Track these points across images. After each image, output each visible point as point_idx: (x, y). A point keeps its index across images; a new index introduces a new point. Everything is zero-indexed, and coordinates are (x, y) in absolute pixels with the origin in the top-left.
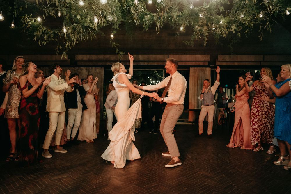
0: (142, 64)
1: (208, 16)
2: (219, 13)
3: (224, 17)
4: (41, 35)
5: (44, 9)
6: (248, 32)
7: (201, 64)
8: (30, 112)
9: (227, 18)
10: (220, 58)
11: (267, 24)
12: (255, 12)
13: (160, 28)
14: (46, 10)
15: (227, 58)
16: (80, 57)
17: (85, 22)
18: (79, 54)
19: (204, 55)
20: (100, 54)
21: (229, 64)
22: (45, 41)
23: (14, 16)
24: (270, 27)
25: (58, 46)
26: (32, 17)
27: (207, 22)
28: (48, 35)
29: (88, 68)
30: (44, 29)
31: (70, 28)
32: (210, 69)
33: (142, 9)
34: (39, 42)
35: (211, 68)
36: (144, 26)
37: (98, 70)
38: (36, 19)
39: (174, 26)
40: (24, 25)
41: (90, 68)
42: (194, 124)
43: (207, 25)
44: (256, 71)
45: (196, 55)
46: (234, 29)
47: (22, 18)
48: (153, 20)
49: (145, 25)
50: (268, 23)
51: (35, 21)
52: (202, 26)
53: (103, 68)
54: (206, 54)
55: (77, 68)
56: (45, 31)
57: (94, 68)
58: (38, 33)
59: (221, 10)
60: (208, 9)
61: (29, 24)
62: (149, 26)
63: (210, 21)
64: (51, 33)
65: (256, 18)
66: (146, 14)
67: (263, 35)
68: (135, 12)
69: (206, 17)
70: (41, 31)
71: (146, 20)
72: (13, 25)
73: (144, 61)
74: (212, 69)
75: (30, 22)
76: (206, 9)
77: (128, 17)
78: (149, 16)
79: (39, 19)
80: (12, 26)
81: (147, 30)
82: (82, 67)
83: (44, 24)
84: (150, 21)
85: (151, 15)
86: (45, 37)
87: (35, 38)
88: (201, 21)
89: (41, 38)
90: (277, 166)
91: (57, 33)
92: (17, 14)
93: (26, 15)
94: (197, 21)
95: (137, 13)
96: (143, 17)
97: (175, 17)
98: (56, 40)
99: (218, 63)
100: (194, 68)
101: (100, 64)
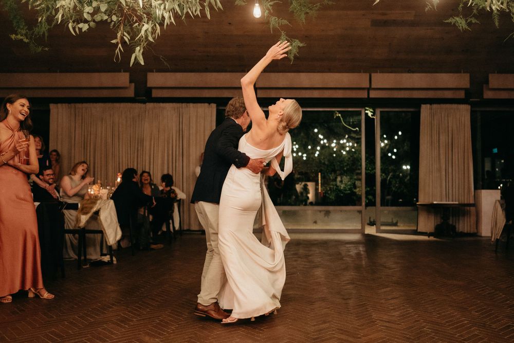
7: (448, 95)
10: (495, 80)
18: (157, 72)
19: (456, 75)
20: (206, 70)
29: (178, 105)
32: (469, 107)
37: (202, 109)
42: (432, 238)
53: (214, 106)
54: (461, 72)
55: (150, 105)
57: (191, 105)
74: (474, 109)
82: (163, 102)
99: (488, 95)
100: (431, 104)
101: (206, 94)
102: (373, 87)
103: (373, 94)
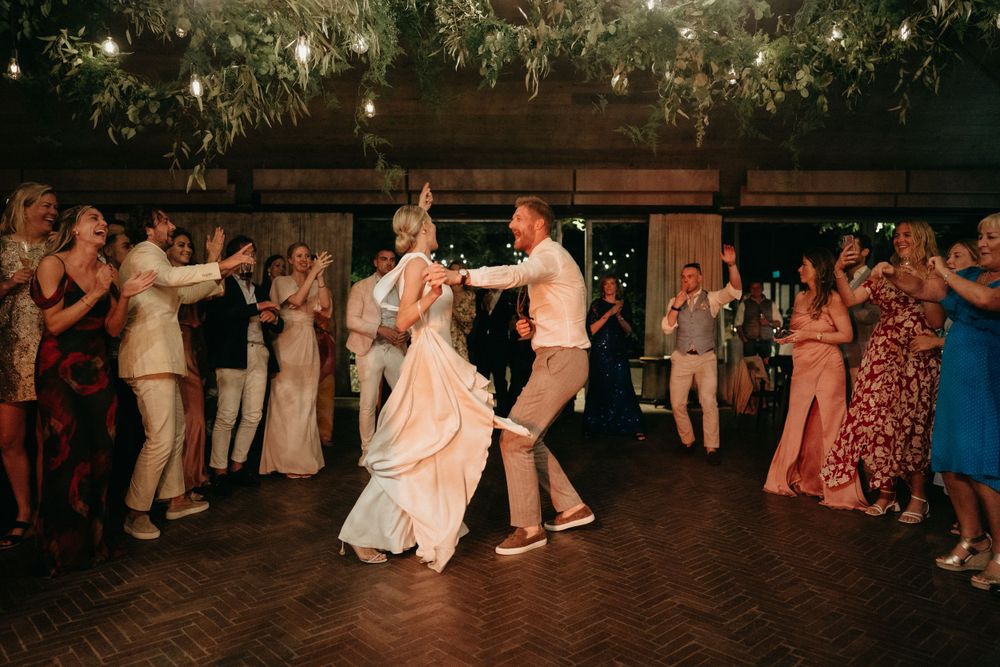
0: (483, 201)
1: (711, 37)
2: (751, 27)
3: (771, 41)
4: (117, 104)
5: (129, 10)
6: (855, 92)
7: (689, 201)
8: (74, 384)
9: (782, 43)
10: (757, 180)
11: (926, 63)
12: (884, 19)
13: (540, 78)
14: (136, 15)
15: (780, 180)
16: (267, 178)
17: (260, 60)
18: (267, 168)
19: (699, 171)
20: (339, 166)
21: (785, 202)
22: (132, 125)
23: (22, 34)
24: (935, 73)
25: (175, 145)
26: (85, 38)
27: (707, 57)
28: (141, 103)
29: (299, 215)
30: (126, 84)
31: (216, 80)
32: (720, 218)
33: (477, 8)
34: (110, 131)
35: (725, 214)
36: (482, 73)
37: (332, 221)
38: (97, 45)
39: (589, 73)
40: (57, 67)
41: (307, 215)
43: (707, 70)
44: (880, 226)
45: (673, 171)
46: (804, 84)
47: (48, 42)
48: (513, 49)
49: (488, 66)
50: (929, 59)
51: (96, 52)
52: (688, 73)
53: (350, 216)
54: (706, 168)
55: (259, 216)
56: (129, 88)
57: (317, 215)
58: (105, 98)
59: (759, 15)
60: (711, 12)
61: (75, 64)
62: (501, 71)
63: (717, 53)
64: (152, 99)
65: (885, 41)
66: (491, 29)
67: (908, 105)
68: (450, 21)
69: (704, 39)
70: (116, 90)
71: (488, 52)
72: (14, 68)
73: (489, 192)
74: (727, 220)
75: (80, 55)
76: (706, 10)
77: (428, 38)
78: (499, 35)
79: (109, 47)
80: (10, 72)
81: (493, 86)
82: (277, 211)
83: (127, 65)
84: (505, 56)
85: (507, 30)
86: (131, 112)
87: (96, 116)
88: (686, 55)
89: (117, 116)
90: (946, 573)
91: (173, 96)
92: (31, 26)
93: (61, 33)
94: (672, 57)
95: (458, 22)
96: (481, 40)
97: (591, 39)
98: (170, 122)
99: (748, 200)
100: (664, 213)
101: (337, 200)
102: (578, 189)
103: (579, 200)
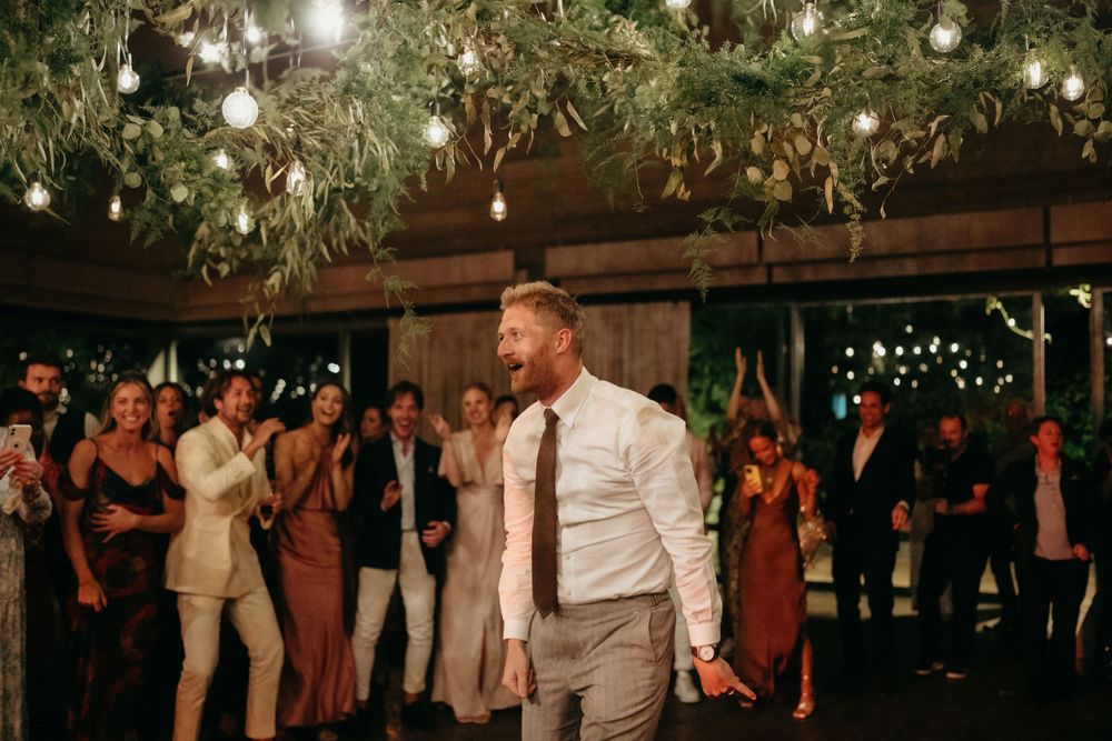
16: (564, 259)
18: (562, 245)
29: (613, 309)
37: (661, 313)
41: (623, 308)
53: (685, 306)
73: (898, 256)
101: (663, 284)
